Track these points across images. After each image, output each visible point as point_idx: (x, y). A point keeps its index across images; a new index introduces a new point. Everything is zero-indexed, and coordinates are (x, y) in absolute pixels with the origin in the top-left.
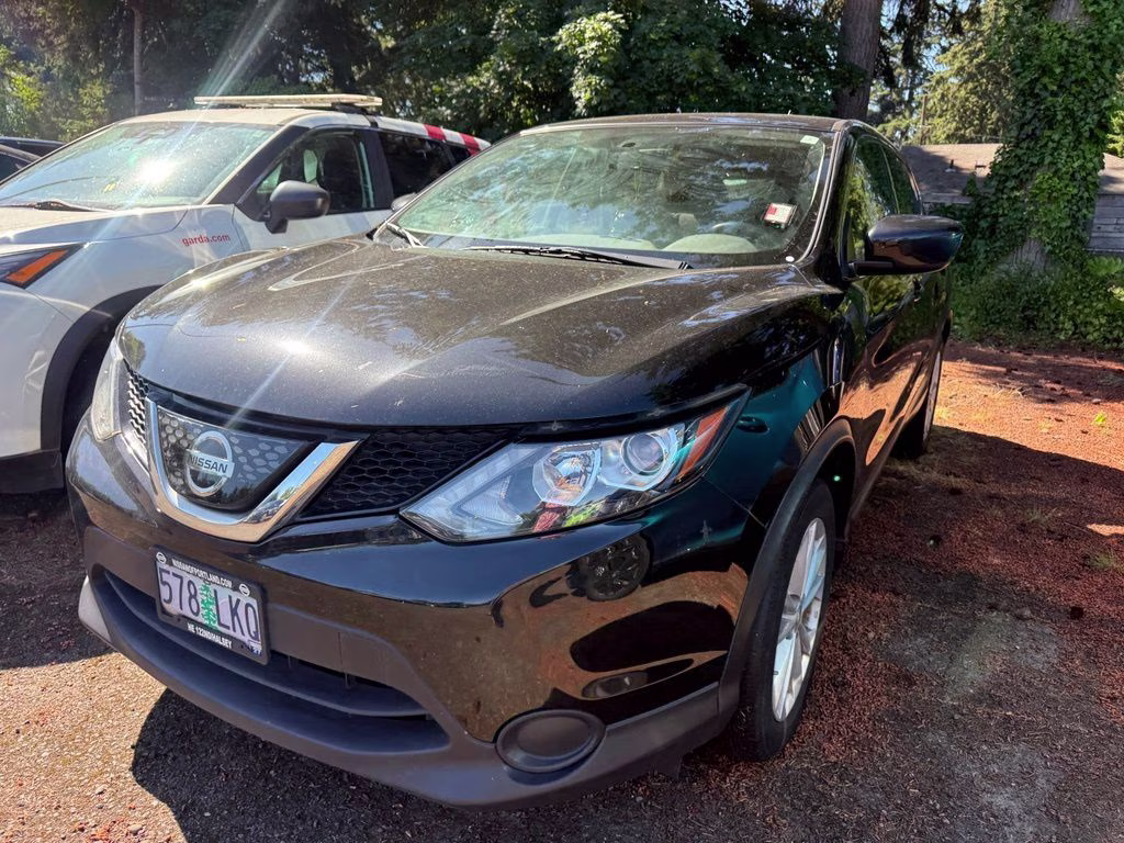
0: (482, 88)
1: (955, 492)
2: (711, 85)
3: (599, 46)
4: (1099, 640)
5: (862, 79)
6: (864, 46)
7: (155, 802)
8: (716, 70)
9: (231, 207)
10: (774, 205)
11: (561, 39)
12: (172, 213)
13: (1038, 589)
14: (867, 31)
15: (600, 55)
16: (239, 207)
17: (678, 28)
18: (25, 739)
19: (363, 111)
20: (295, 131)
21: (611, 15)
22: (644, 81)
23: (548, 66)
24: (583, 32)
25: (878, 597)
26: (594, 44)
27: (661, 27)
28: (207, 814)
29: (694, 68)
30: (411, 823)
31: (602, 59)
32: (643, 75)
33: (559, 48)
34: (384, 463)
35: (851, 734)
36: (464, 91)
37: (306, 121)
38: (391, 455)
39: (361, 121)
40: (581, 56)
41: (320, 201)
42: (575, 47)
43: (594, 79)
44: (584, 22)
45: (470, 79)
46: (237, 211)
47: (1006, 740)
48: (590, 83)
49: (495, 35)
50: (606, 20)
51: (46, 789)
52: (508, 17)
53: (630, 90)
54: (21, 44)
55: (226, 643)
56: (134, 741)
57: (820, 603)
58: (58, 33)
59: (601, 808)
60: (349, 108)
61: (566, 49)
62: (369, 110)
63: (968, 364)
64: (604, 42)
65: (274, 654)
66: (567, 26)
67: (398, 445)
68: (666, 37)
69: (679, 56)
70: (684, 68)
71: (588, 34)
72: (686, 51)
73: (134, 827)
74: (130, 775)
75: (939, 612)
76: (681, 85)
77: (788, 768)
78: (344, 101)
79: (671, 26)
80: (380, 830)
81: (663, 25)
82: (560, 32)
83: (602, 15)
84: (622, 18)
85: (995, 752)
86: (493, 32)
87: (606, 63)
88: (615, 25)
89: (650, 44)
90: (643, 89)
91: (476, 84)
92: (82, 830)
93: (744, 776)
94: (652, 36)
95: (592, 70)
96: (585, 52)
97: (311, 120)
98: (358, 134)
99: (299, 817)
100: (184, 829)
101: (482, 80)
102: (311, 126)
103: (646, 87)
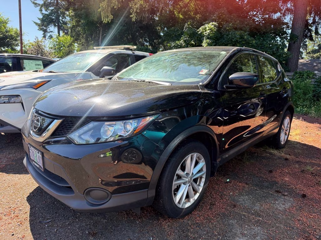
0: (180, 44)
1: (286, 159)
2: (244, 41)
3: (210, 32)
4: (306, 204)
5: (297, 38)
6: (299, 29)
7: (28, 205)
8: (245, 37)
9: (90, 73)
10: (203, 70)
11: (200, 30)
12: (74, 74)
13: (296, 188)
14: (301, 24)
15: (210, 34)
16: (93, 73)
17: (236, 26)
18: (10, 188)
19: (131, 50)
20: (111, 55)
21: (214, 23)
22: (224, 41)
23: (197, 38)
24: (206, 28)
25: (240, 184)
26: (209, 31)
27: (230, 26)
28: (37, 209)
29: (238, 37)
30: (79, 218)
31: (211, 35)
32: (224, 39)
33: (199, 33)
34: (68, 125)
35: (207, 216)
36: (175, 45)
37: (114, 52)
38: (69, 123)
39: (130, 52)
40: (205, 35)
41: (113, 71)
42: (204, 32)
43: (208, 41)
44: (207, 26)
45: (177, 42)
46: (92, 73)
47: (254, 225)
48: (207, 42)
49: (185, 30)
50: (212, 25)
51: (8, 199)
52: (188, 25)
53: (220, 43)
54: (76, 37)
55: (38, 166)
56: (31, 192)
57: (205, 179)
58: (84, 34)
59: (126, 222)
60: (128, 49)
61: (202, 33)
62: (133, 49)
63: (318, 125)
64: (212, 31)
65: (45, 169)
66: (202, 27)
67: (71, 121)
68: (231, 28)
69: (234, 33)
70: (235, 37)
71: (207, 28)
72: (236, 32)
73: (20, 209)
74: (26, 199)
75: (257, 190)
76: (234, 41)
77: (183, 222)
78: (126, 47)
79: (233, 25)
80: (71, 218)
81: (230, 25)
82: (200, 28)
83: (211, 23)
84: (217, 24)
85: (249, 228)
86: (184, 29)
87: (212, 36)
88: (215, 26)
89: (227, 30)
90: (223, 43)
91: (178, 43)
92: (10, 208)
93: (169, 222)
94: (227, 28)
95: (208, 38)
96: (206, 33)
97: (116, 52)
98: (129, 55)
99: (56, 213)
100: (30, 211)
101: (180, 42)
102: (115, 53)
103: (224, 42)
